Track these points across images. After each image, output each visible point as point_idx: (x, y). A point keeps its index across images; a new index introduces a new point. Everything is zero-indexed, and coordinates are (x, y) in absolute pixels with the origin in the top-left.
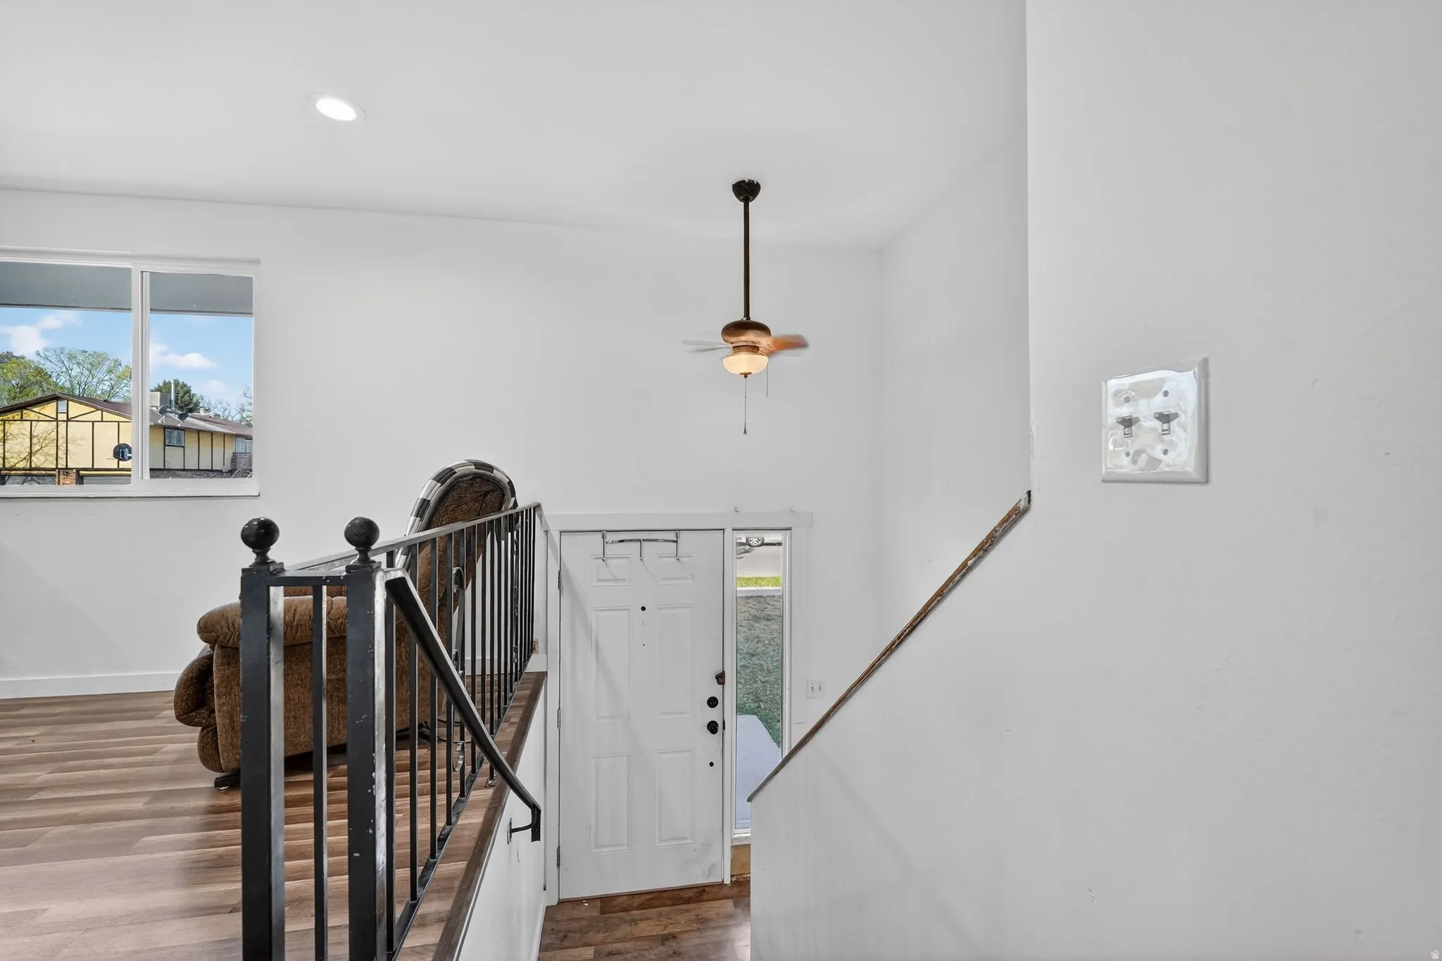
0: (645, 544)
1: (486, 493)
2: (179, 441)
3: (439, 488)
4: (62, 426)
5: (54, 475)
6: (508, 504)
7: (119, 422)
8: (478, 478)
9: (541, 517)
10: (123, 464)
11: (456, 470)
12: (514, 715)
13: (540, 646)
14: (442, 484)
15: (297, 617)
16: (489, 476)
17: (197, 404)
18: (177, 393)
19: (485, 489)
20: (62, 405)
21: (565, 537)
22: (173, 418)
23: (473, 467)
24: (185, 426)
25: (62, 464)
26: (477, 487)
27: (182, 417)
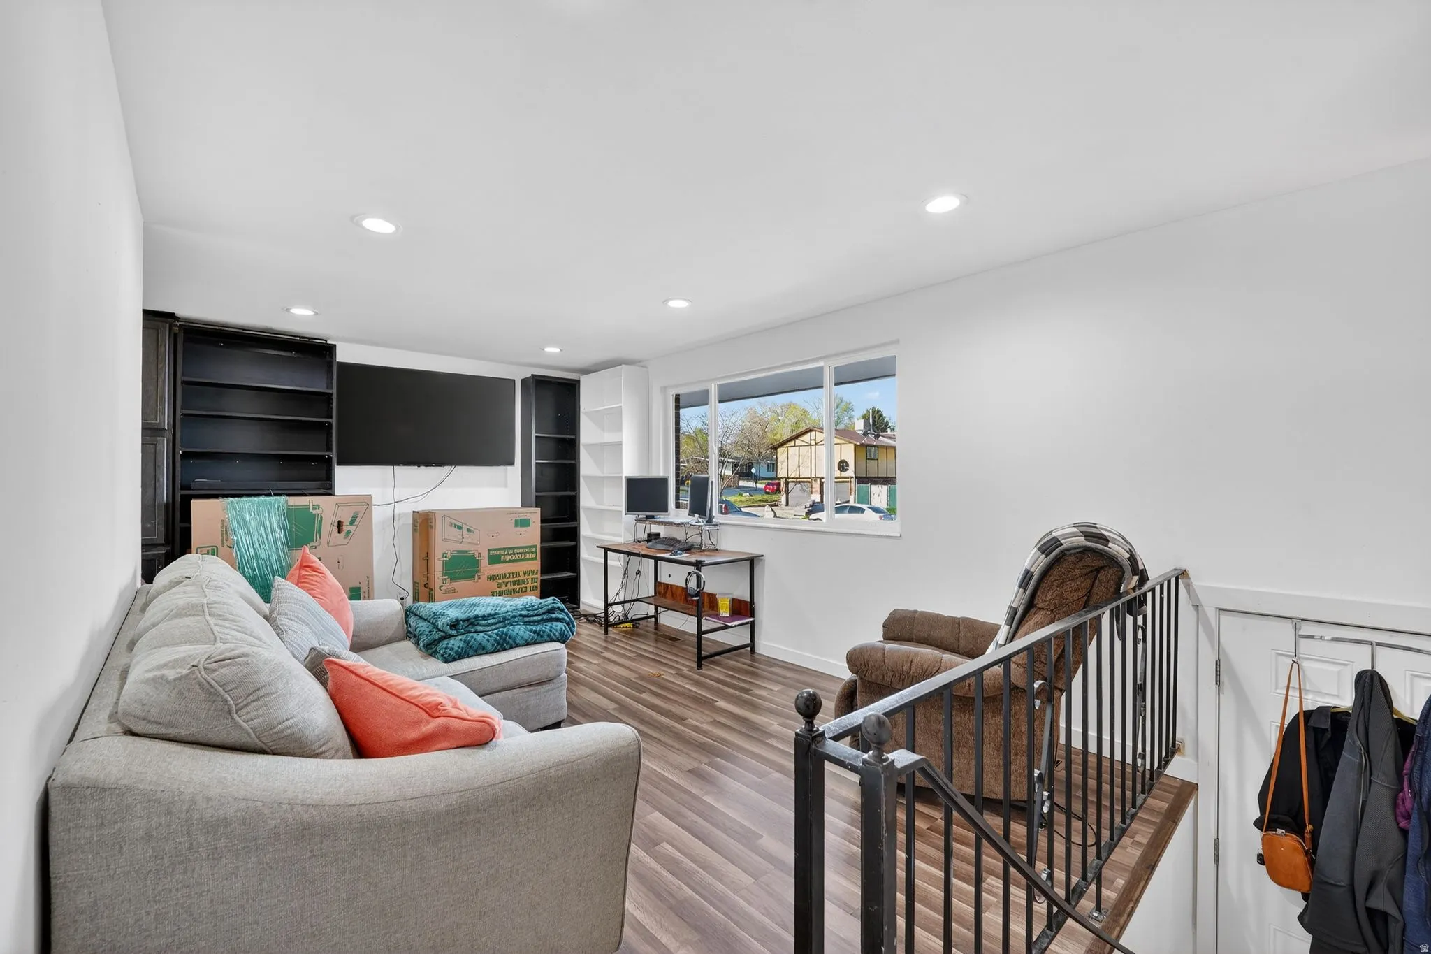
0: (1379, 649)
1: (1098, 570)
2: (875, 455)
3: (1043, 560)
4: (813, 447)
5: (809, 482)
6: (1129, 584)
7: (841, 444)
8: (1087, 550)
9: (1188, 586)
10: (844, 474)
11: (1062, 542)
12: (1142, 833)
13: (1188, 747)
14: (1047, 556)
15: (913, 669)
16: (1103, 550)
17: (887, 425)
18: (874, 417)
19: (1098, 563)
20: (813, 433)
21: (1225, 618)
22: (870, 439)
23: (1083, 539)
24: (879, 443)
25: (813, 476)
26: (1088, 561)
27: (877, 437)
